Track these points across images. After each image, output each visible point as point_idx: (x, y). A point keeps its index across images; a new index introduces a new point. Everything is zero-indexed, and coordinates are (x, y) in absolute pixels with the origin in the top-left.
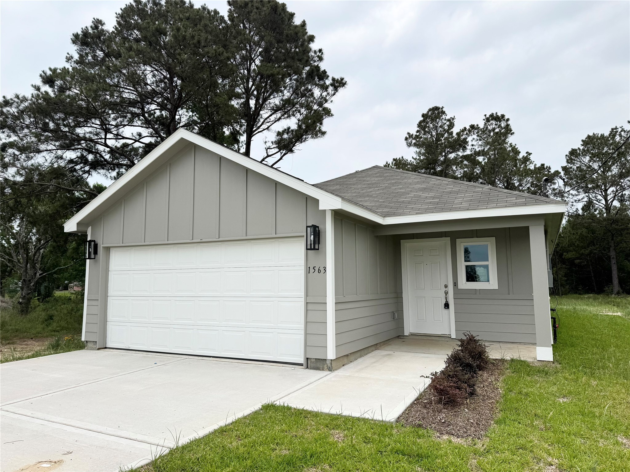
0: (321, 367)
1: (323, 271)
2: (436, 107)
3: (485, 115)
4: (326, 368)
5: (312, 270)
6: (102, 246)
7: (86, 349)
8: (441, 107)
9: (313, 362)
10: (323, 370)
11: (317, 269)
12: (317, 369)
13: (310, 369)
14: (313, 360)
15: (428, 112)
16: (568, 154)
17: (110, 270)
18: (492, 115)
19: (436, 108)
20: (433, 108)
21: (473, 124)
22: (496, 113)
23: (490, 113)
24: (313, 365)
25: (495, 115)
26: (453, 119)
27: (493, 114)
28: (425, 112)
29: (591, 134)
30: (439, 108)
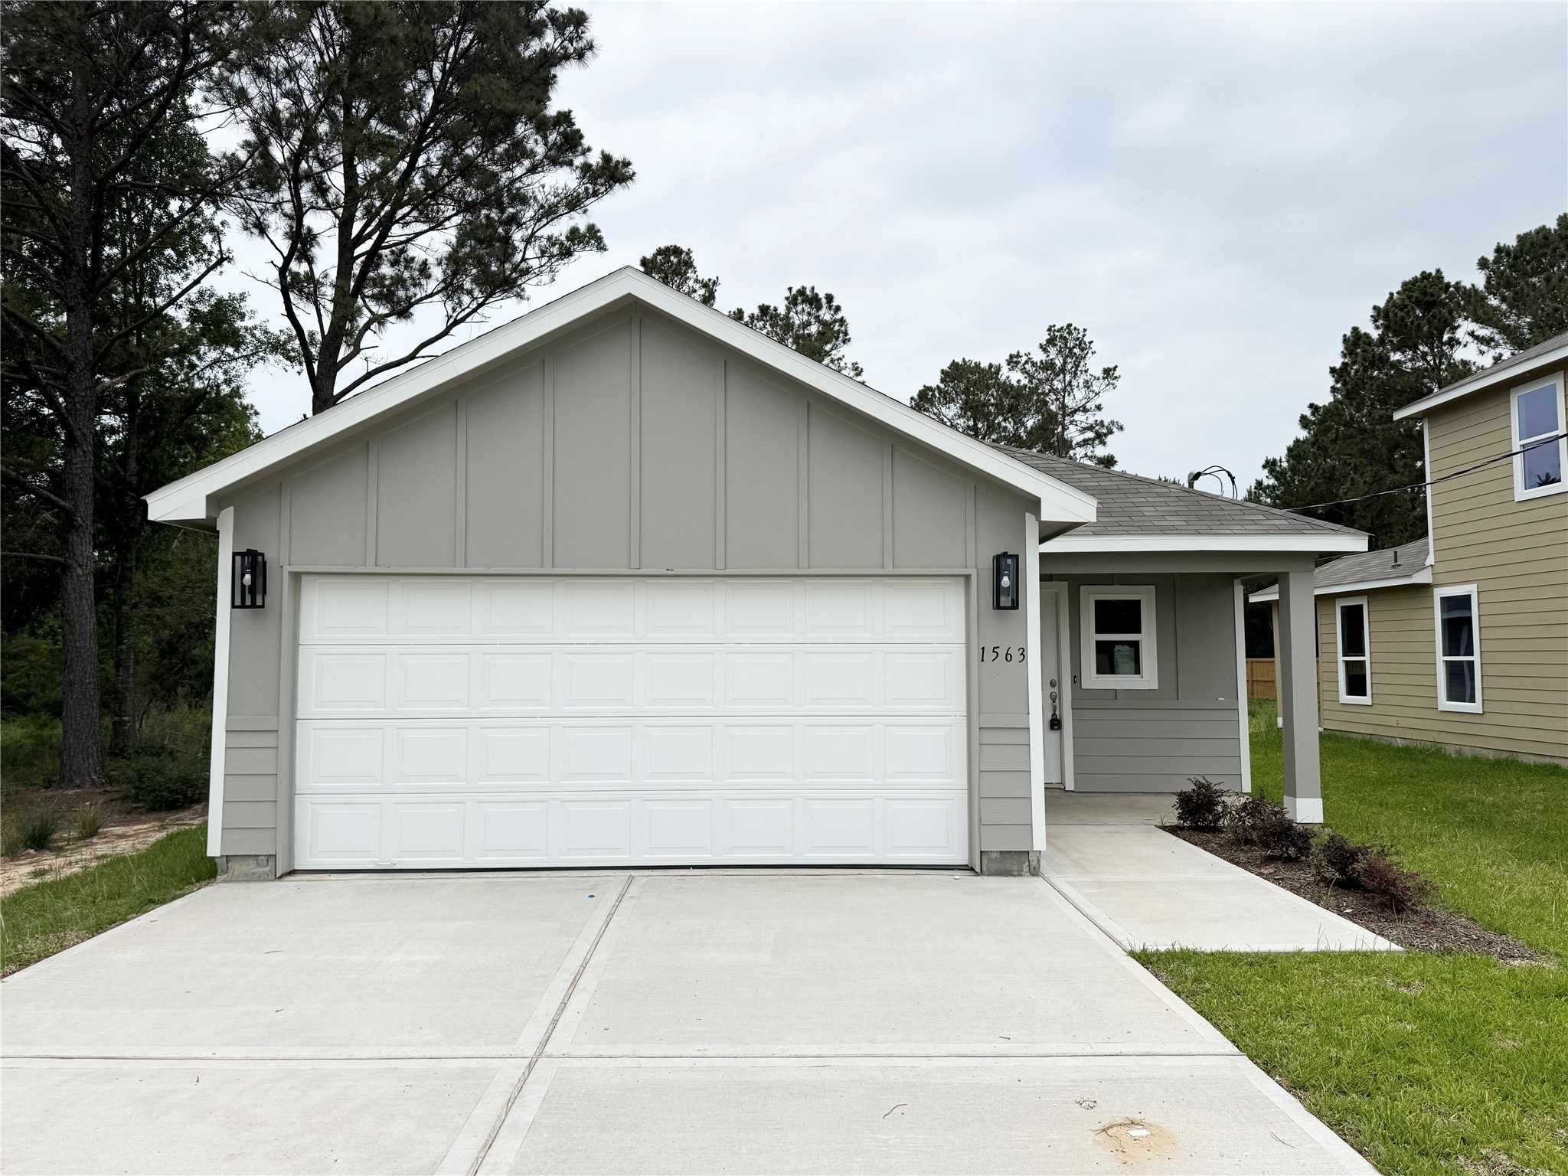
0: (1016, 868)
1: (1016, 656)
2: (675, 246)
3: (790, 289)
4: (1026, 869)
5: (989, 655)
6: (287, 569)
7: (224, 881)
8: (686, 250)
9: (996, 860)
10: (1020, 875)
11: (1002, 653)
12: (1007, 873)
13: (988, 875)
14: (993, 856)
15: (655, 256)
16: (916, 397)
17: (301, 641)
18: (802, 292)
19: (677, 251)
20: (667, 249)
21: (766, 304)
22: (813, 288)
23: (799, 287)
24: (994, 866)
25: (808, 292)
26: (715, 283)
27: (804, 288)
28: (649, 256)
29: (959, 360)
30: (682, 252)
